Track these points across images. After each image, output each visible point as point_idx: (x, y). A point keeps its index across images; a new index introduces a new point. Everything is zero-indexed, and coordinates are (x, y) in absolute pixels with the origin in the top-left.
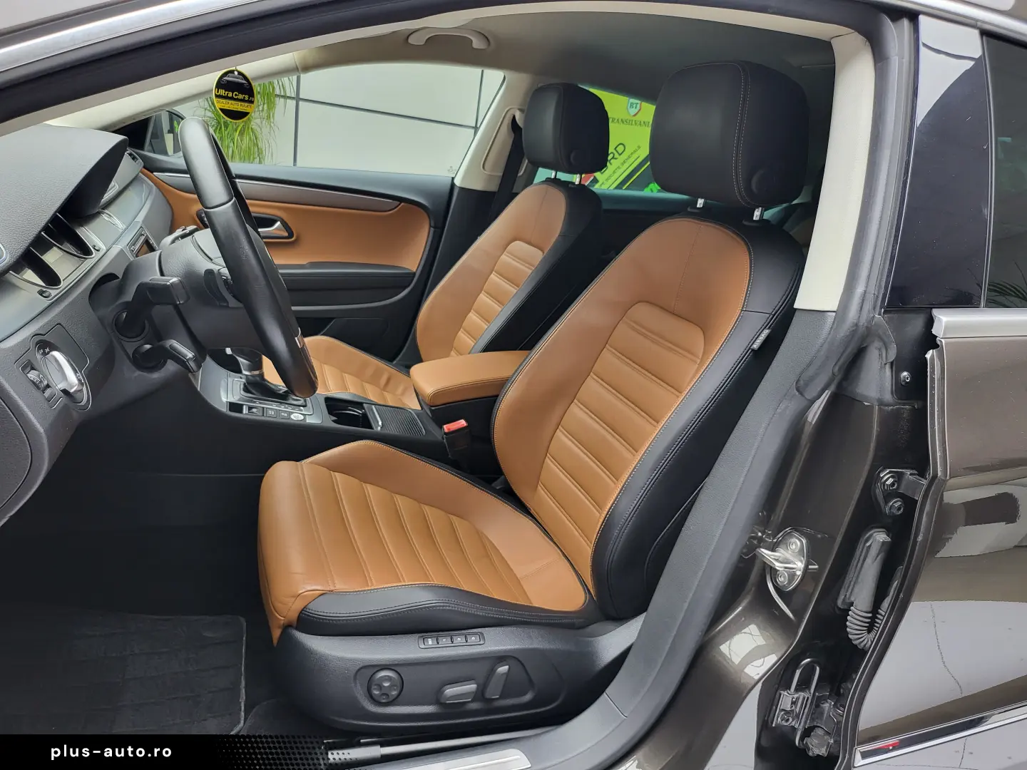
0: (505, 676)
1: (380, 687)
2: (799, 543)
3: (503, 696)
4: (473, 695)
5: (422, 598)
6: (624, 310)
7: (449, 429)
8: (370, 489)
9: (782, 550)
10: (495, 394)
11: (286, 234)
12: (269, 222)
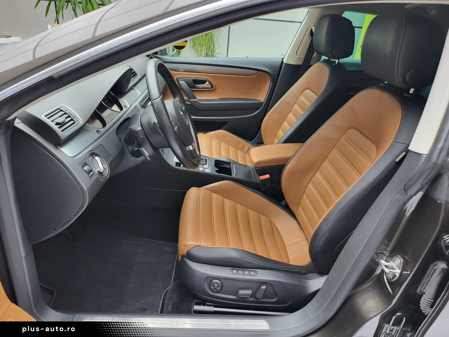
0: (264, 290)
1: (214, 286)
2: (399, 260)
3: (263, 298)
4: (250, 296)
5: (233, 254)
6: (344, 131)
7: (262, 178)
8: (226, 201)
9: (392, 262)
10: (284, 164)
11: (210, 87)
12: (203, 82)
